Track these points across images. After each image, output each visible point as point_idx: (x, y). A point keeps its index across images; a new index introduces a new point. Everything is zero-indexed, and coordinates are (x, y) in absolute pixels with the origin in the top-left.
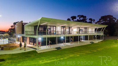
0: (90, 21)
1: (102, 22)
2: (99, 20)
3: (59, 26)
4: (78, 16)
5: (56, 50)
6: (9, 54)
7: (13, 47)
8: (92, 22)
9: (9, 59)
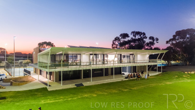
0: (151, 41)
1: (178, 40)
2: (172, 38)
3: (84, 54)
4: (133, 32)
5: (74, 88)
6: (14, 90)
7: (24, 82)
8: (155, 42)
9: (11, 97)
